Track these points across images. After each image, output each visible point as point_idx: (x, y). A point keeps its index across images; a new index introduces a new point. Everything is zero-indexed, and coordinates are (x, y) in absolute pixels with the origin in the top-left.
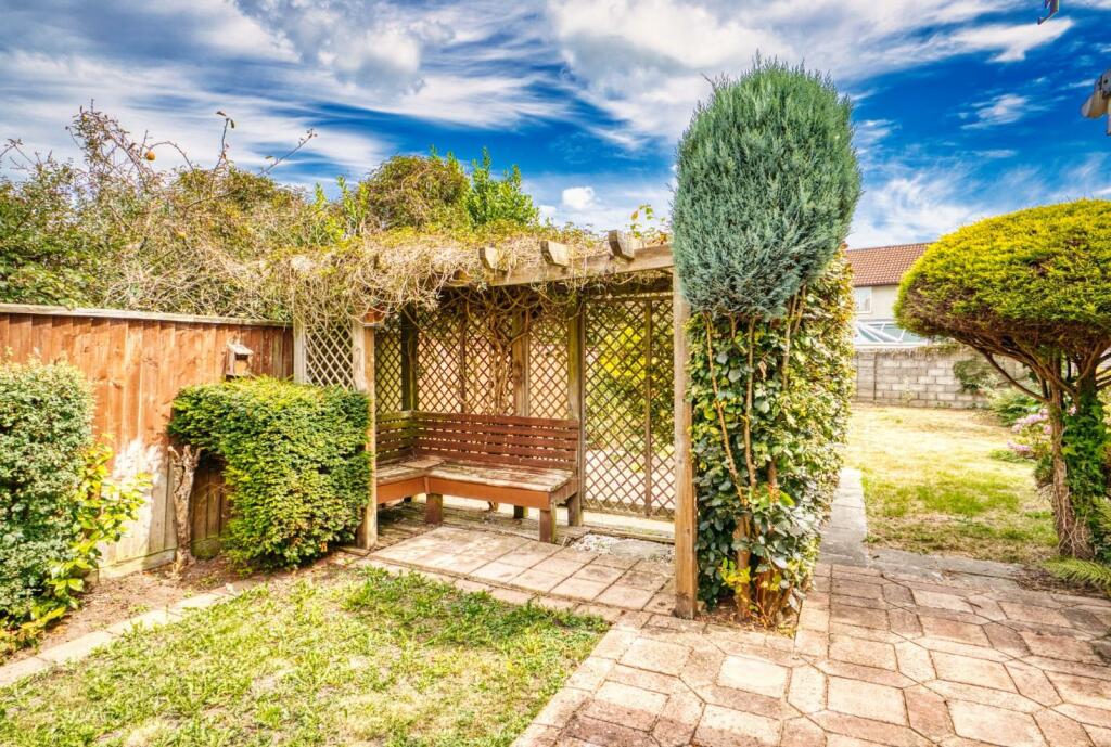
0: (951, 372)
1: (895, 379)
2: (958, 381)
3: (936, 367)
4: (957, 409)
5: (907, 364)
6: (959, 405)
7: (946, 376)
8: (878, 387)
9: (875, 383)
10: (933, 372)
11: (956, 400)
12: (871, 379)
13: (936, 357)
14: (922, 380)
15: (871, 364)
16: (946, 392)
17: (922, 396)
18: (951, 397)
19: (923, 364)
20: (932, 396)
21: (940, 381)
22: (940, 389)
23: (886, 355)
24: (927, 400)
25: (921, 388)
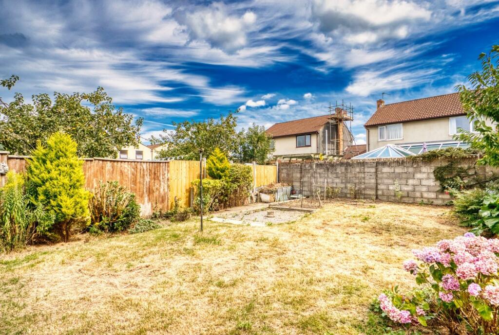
0: (432, 176)
1: (390, 181)
2: (438, 183)
3: (420, 172)
4: (437, 206)
5: (399, 170)
6: (440, 202)
7: (428, 178)
8: (379, 187)
9: (377, 184)
10: (418, 176)
11: (437, 198)
12: (373, 181)
13: (420, 164)
14: (411, 182)
15: (373, 170)
16: (429, 191)
17: (411, 194)
18: (433, 195)
19: (411, 170)
20: (418, 195)
21: (424, 182)
22: (424, 189)
23: (384, 163)
24: (414, 198)
25: (410, 188)
